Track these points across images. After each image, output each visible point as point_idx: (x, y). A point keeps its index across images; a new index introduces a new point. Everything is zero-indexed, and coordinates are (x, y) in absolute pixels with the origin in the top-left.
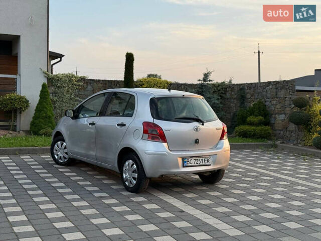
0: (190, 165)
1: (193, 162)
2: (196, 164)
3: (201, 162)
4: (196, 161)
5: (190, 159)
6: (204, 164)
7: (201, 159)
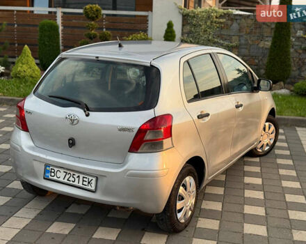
0: (55, 178)
1: (61, 175)
2: (66, 181)
3: (77, 179)
4: (68, 176)
5: (56, 169)
6: (80, 185)
7: (77, 175)
